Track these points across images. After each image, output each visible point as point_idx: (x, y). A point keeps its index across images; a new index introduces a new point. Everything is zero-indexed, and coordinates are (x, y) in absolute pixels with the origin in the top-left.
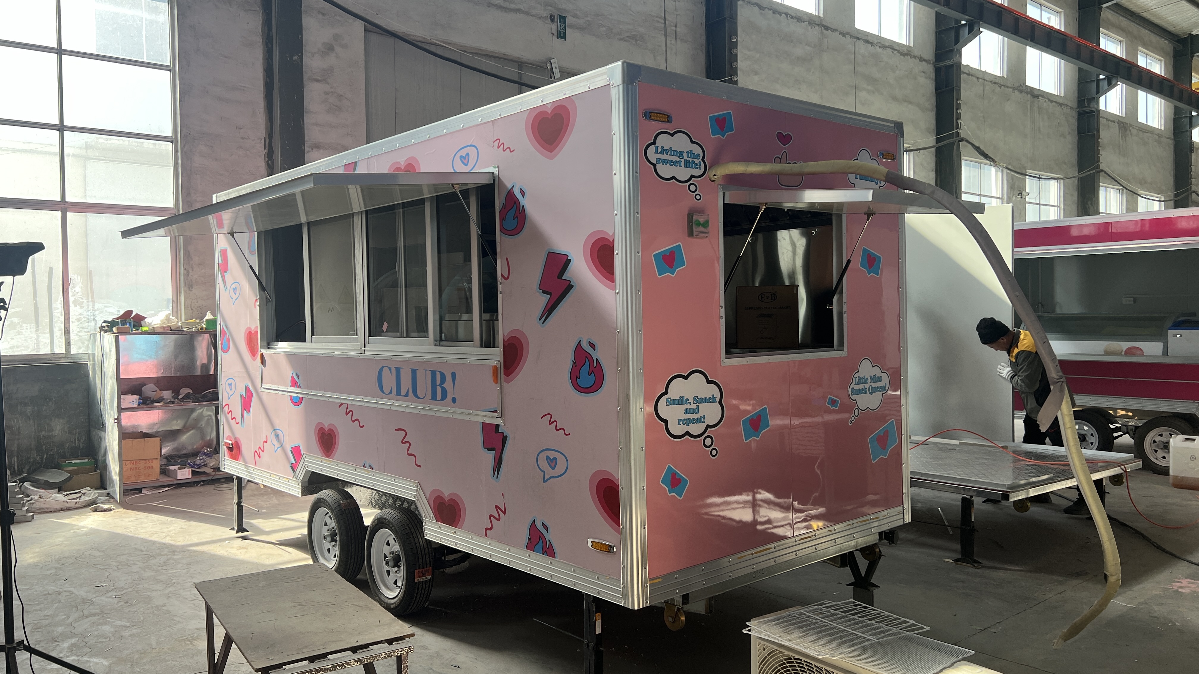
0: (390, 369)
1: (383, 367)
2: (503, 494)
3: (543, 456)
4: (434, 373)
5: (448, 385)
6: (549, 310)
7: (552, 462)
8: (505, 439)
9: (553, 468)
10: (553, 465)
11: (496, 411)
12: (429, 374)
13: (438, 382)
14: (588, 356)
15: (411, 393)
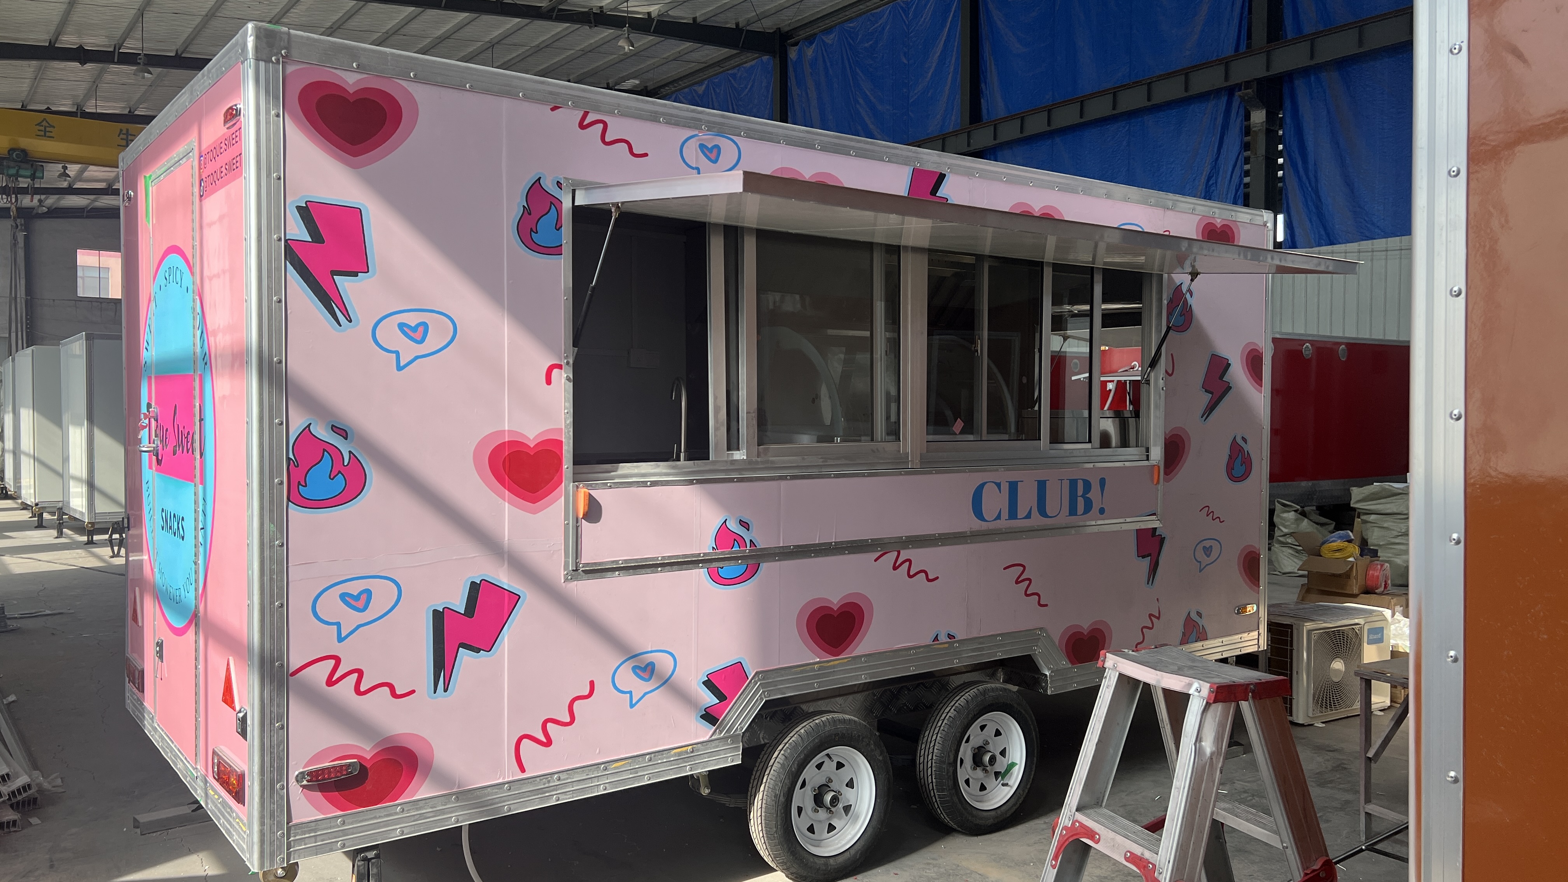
0: (998, 485)
1: (982, 486)
2: (1158, 599)
3: (1200, 546)
4: (1073, 483)
5: (1094, 494)
6: (1211, 408)
7: (1208, 551)
8: (1162, 540)
9: (1208, 556)
10: (1208, 553)
11: (1154, 514)
12: (1066, 484)
13: (1080, 492)
14: (1241, 449)
15: (1035, 512)
